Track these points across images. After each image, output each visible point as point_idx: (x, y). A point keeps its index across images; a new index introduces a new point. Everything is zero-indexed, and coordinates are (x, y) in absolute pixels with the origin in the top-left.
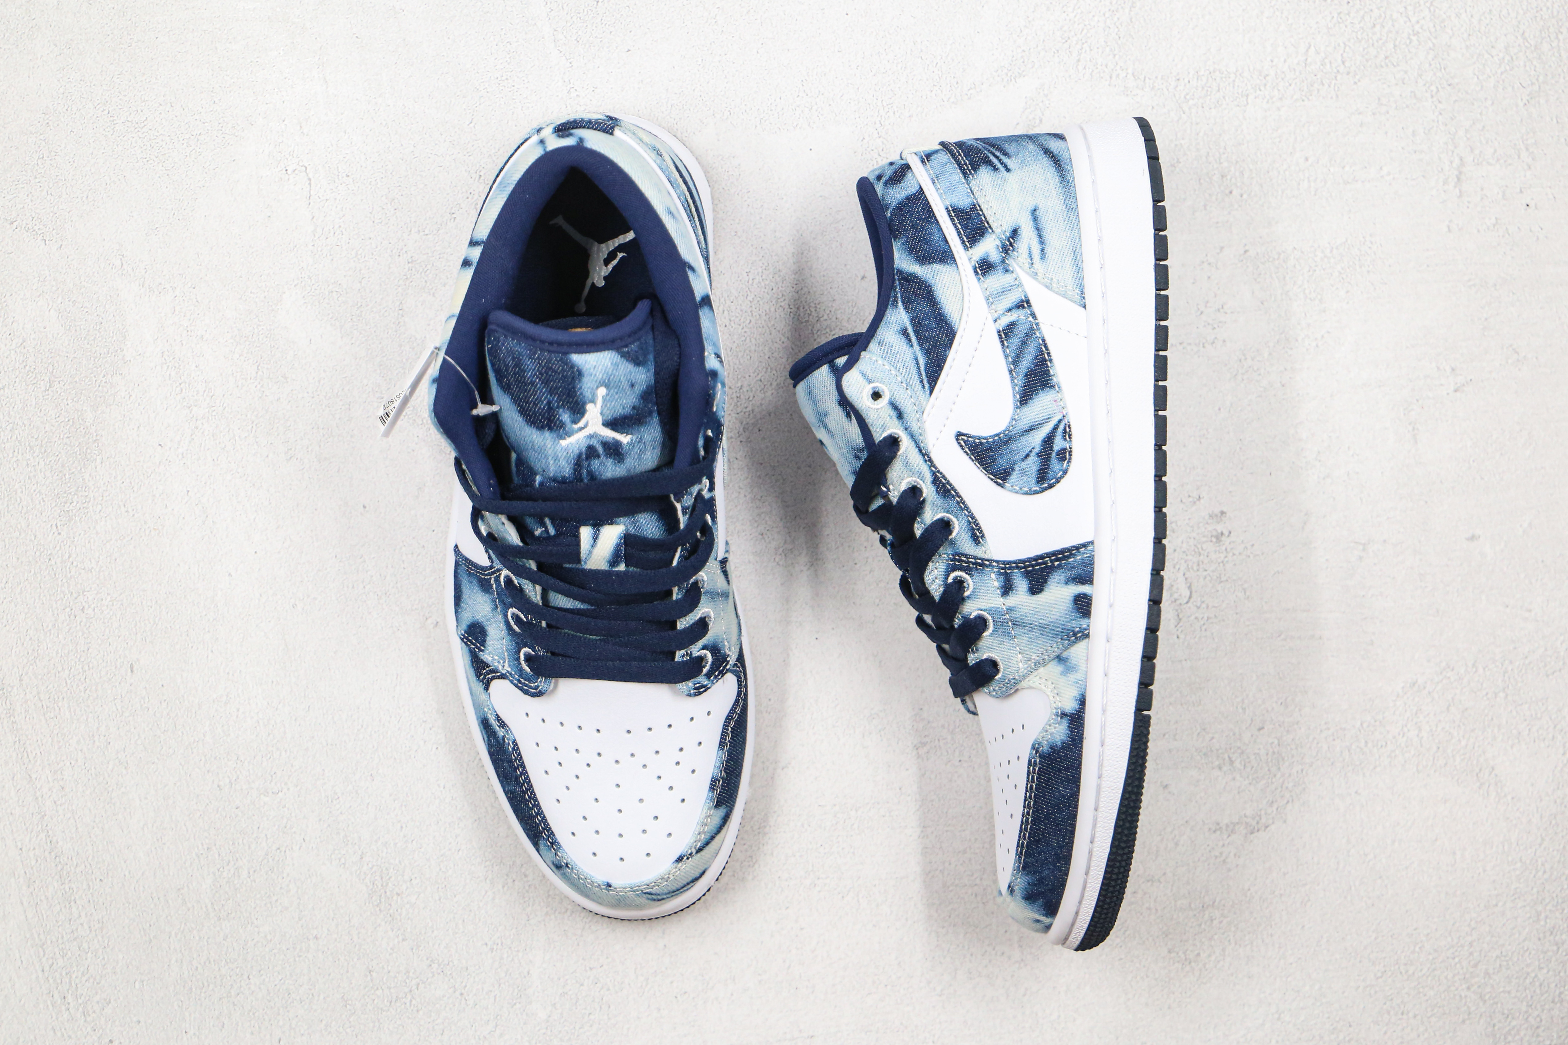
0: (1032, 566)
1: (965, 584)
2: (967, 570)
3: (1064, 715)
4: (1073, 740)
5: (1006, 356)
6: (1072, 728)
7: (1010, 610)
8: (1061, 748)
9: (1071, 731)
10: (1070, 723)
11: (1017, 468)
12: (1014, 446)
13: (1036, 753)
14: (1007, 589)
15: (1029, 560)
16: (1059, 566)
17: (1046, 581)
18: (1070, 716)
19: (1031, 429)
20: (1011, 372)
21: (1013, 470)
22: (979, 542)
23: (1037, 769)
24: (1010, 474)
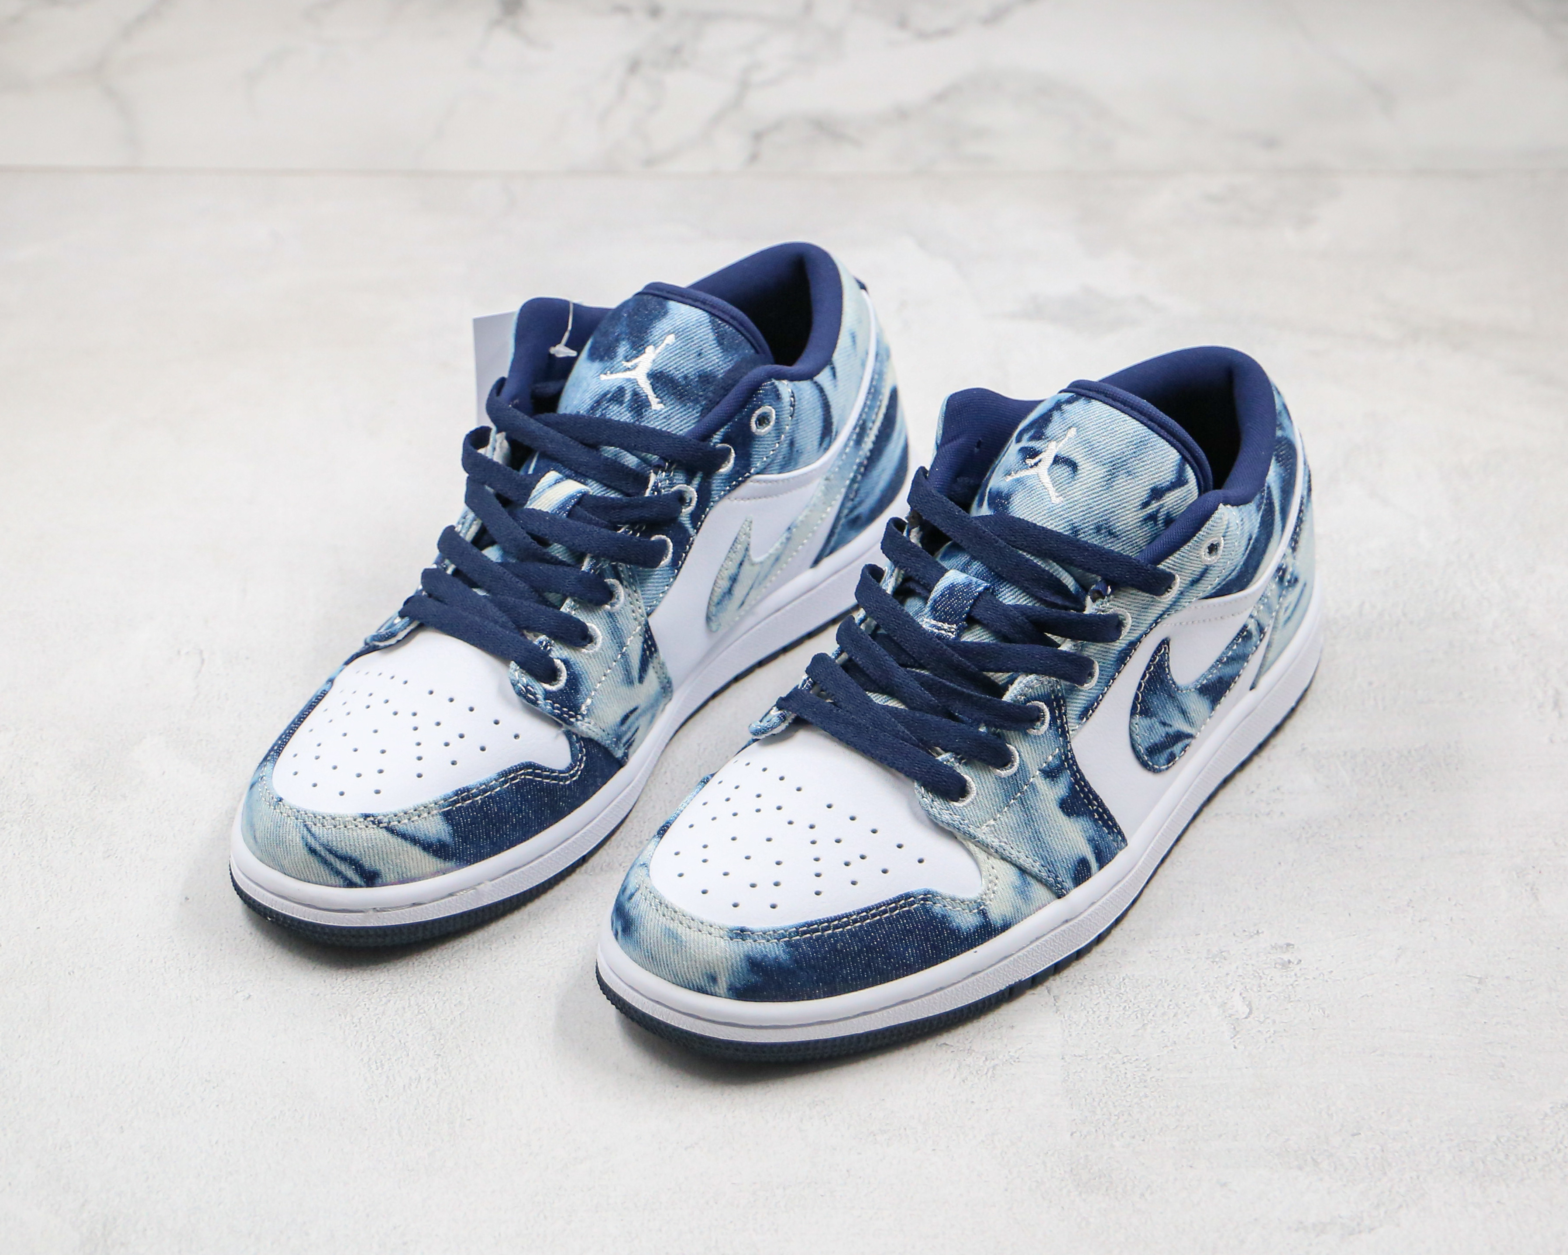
0: (1082, 790)
1: (1039, 723)
2: (1053, 719)
3: (984, 913)
4: (966, 939)
5: (1228, 648)
6: (977, 930)
7: (1033, 786)
8: (950, 929)
9: (974, 932)
10: (980, 926)
11: (1154, 719)
12: (1170, 707)
13: (922, 899)
14: (1051, 774)
15: (1087, 784)
16: (1095, 821)
17: (1078, 815)
18: (986, 921)
19: (1183, 712)
20: (1219, 660)
21: (1151, 717)
22: (1082, 719)
23: (907, 909)
24: (1147, 716)
